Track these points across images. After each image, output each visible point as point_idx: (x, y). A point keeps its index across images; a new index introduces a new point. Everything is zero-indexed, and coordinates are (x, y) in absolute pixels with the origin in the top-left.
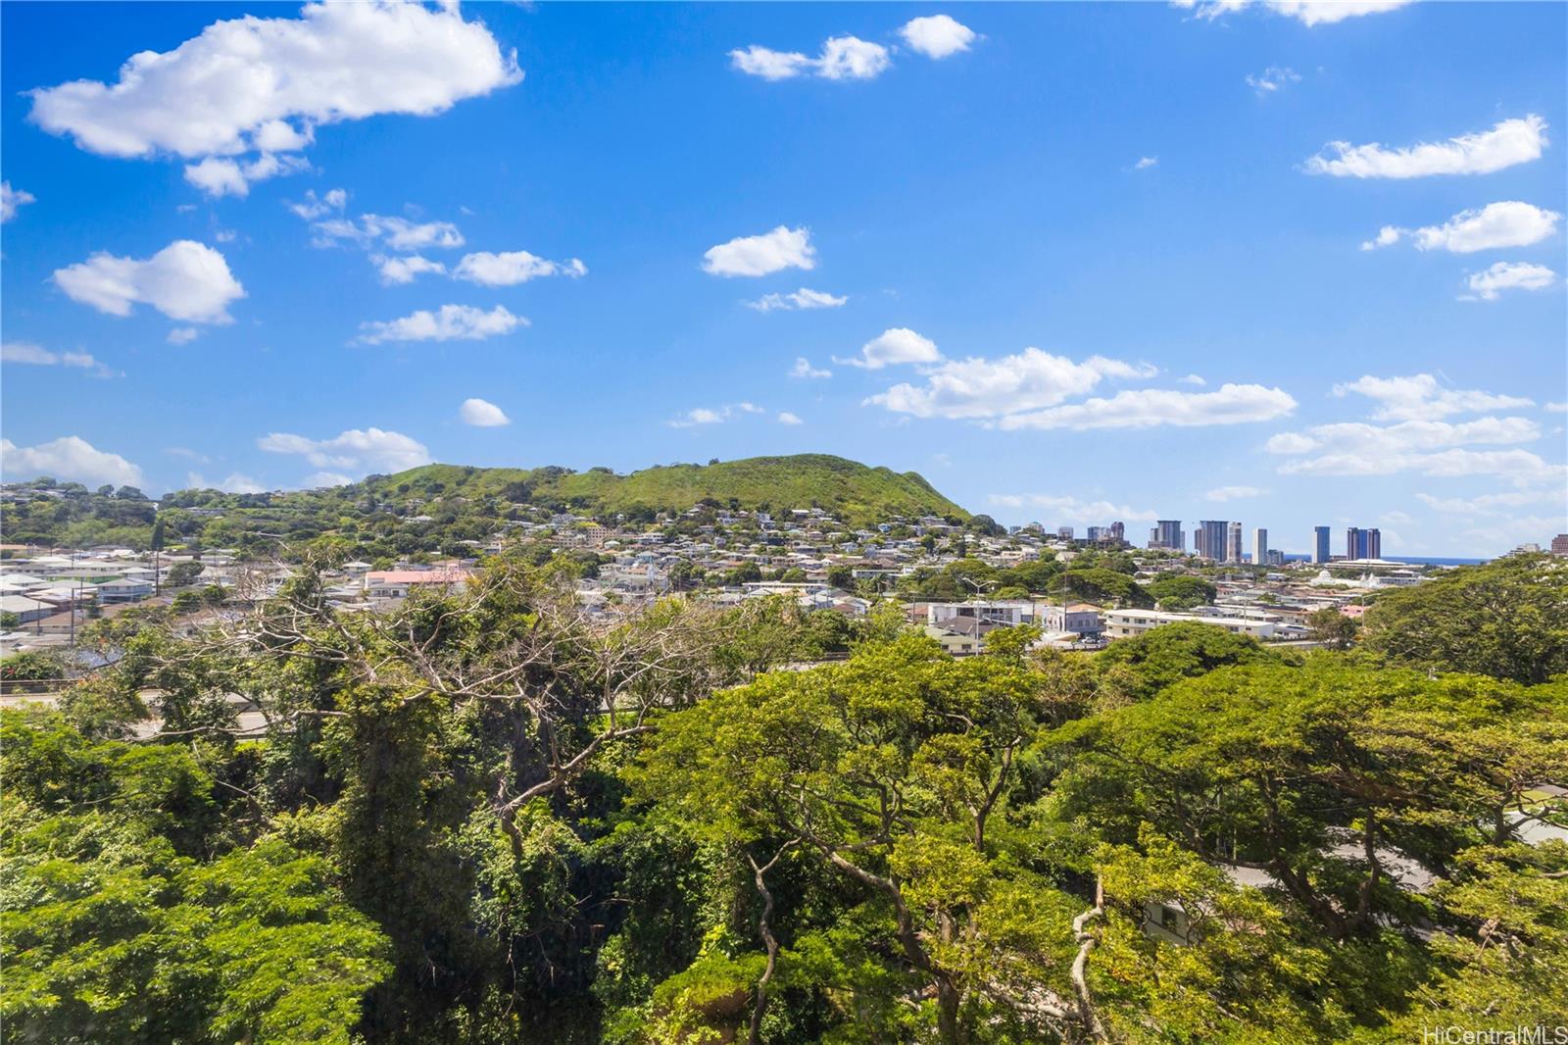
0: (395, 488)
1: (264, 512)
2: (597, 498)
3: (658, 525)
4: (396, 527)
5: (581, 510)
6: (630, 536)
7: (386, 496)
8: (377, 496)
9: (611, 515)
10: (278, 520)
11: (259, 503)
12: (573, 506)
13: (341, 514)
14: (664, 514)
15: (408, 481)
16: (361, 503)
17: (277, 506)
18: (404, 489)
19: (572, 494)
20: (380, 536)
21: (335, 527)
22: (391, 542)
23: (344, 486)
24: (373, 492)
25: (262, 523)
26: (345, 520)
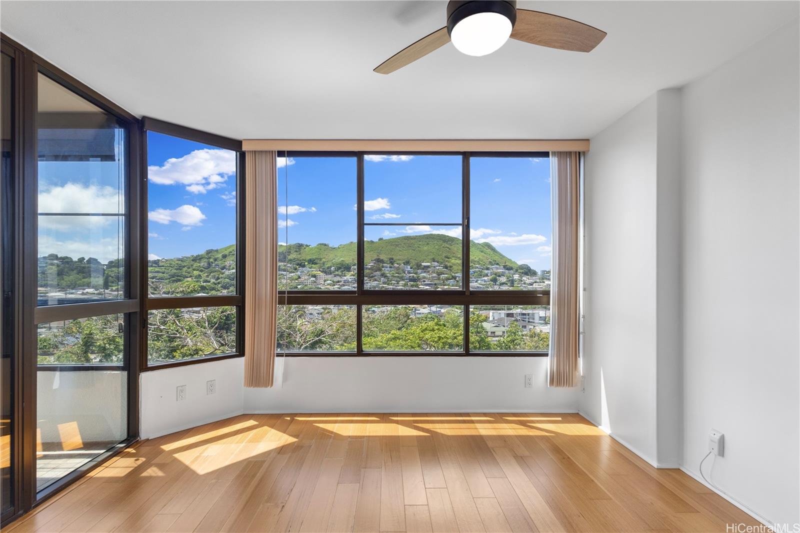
0: (220, 256)
1: (157, 269)
2: (321, 259)
3: (352, 273)
4: (221, 276)
5: (313, 266)
6: (338, 278)
7: (215, 260)
8: (211, 260)
9: (328, 268)
10: (163, 273)
11: (154, 265)
12: (309, 263)
13: (194, 270)
14: (355, 267)
15: (227, 253)
16: (203, 263)
17: (163, 266)
18: (225, 256)
19: (308, 258)
20: (213, 281)
21: (191, 277)
22: (219, 283)
23: (195, 255)
24: (210, 258)
25: (156, 275)
26: (196, 273)
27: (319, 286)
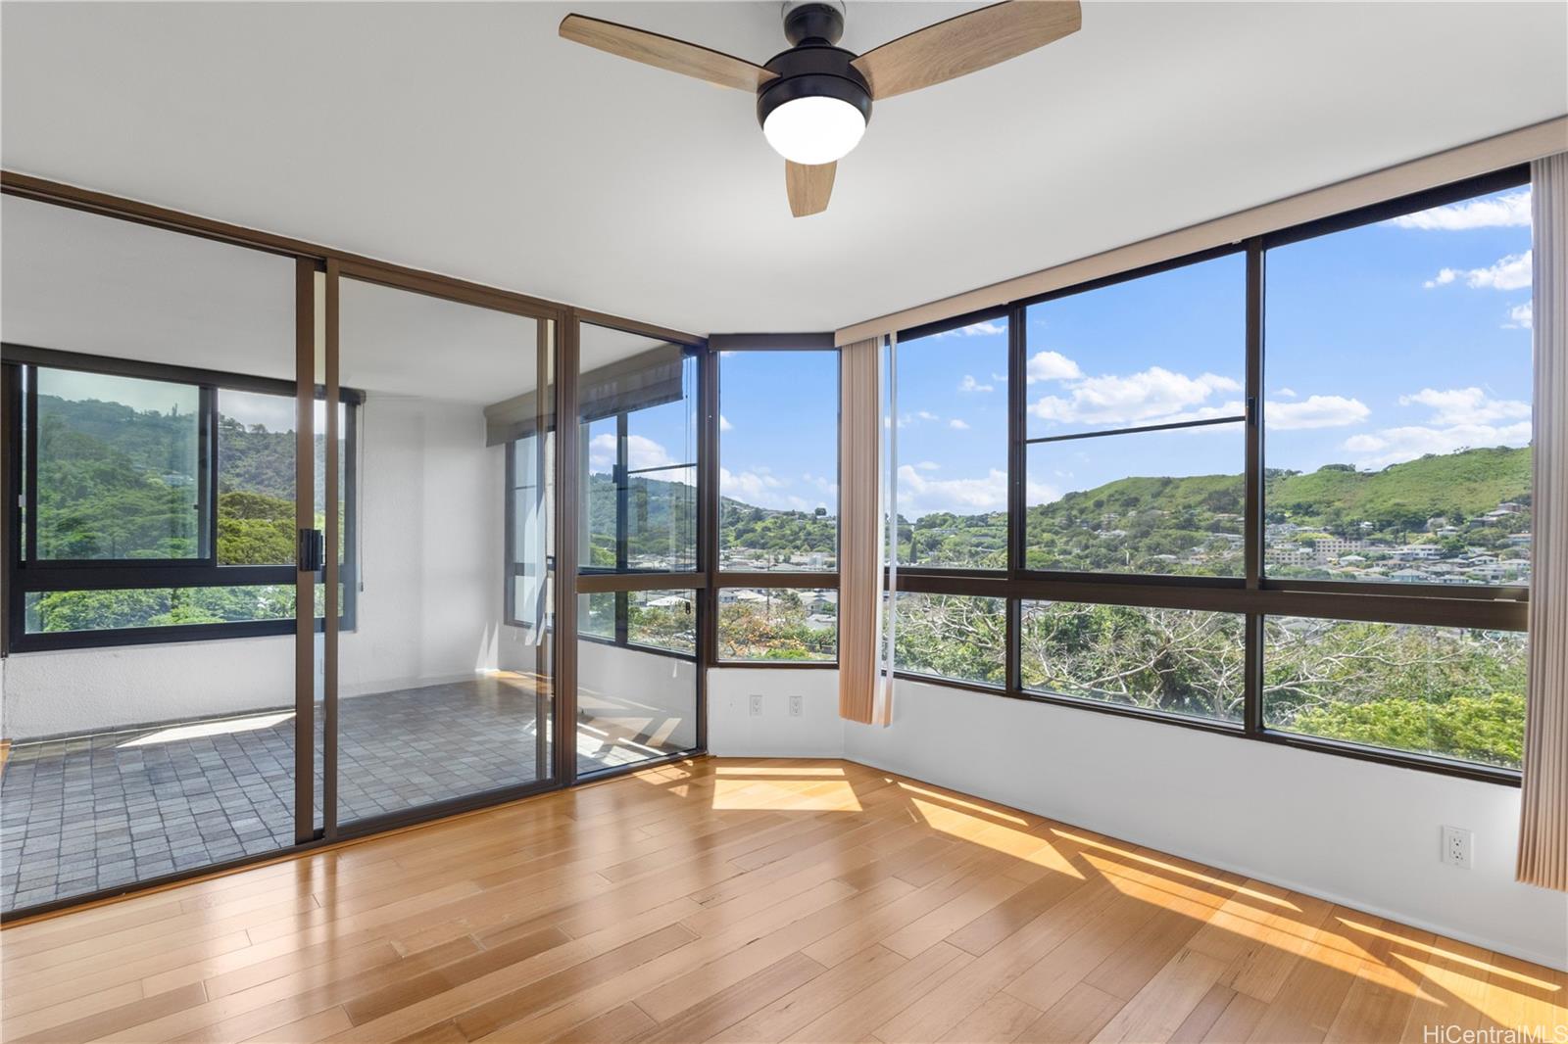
0: (1090, 504)
1: (984, 531)
2: (1329, 504)
3: (1431, 535)
4: (1091, 542)
5: (1307, 519)
6: (1383, 549)
7: (1082, 511)
8: (1074, 512)
9: (1352, 523)
10: (994, 537)
11: (981, 523)
12: (1295, 513)
13: (1043, 531)
14: (1442, 520)
15: (1104, 497)
16: (1059, 519)
17: (993, 525)
18: (1099, 505)
19: (1293, 500)
20: (1077, 551)
21: (1038, 543)
22: (1087, 557)
23: (1046, 505)
24: (1072, 508)
25: (983, 540)
26: (1047, 536)
27: (1324, 568)
